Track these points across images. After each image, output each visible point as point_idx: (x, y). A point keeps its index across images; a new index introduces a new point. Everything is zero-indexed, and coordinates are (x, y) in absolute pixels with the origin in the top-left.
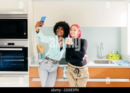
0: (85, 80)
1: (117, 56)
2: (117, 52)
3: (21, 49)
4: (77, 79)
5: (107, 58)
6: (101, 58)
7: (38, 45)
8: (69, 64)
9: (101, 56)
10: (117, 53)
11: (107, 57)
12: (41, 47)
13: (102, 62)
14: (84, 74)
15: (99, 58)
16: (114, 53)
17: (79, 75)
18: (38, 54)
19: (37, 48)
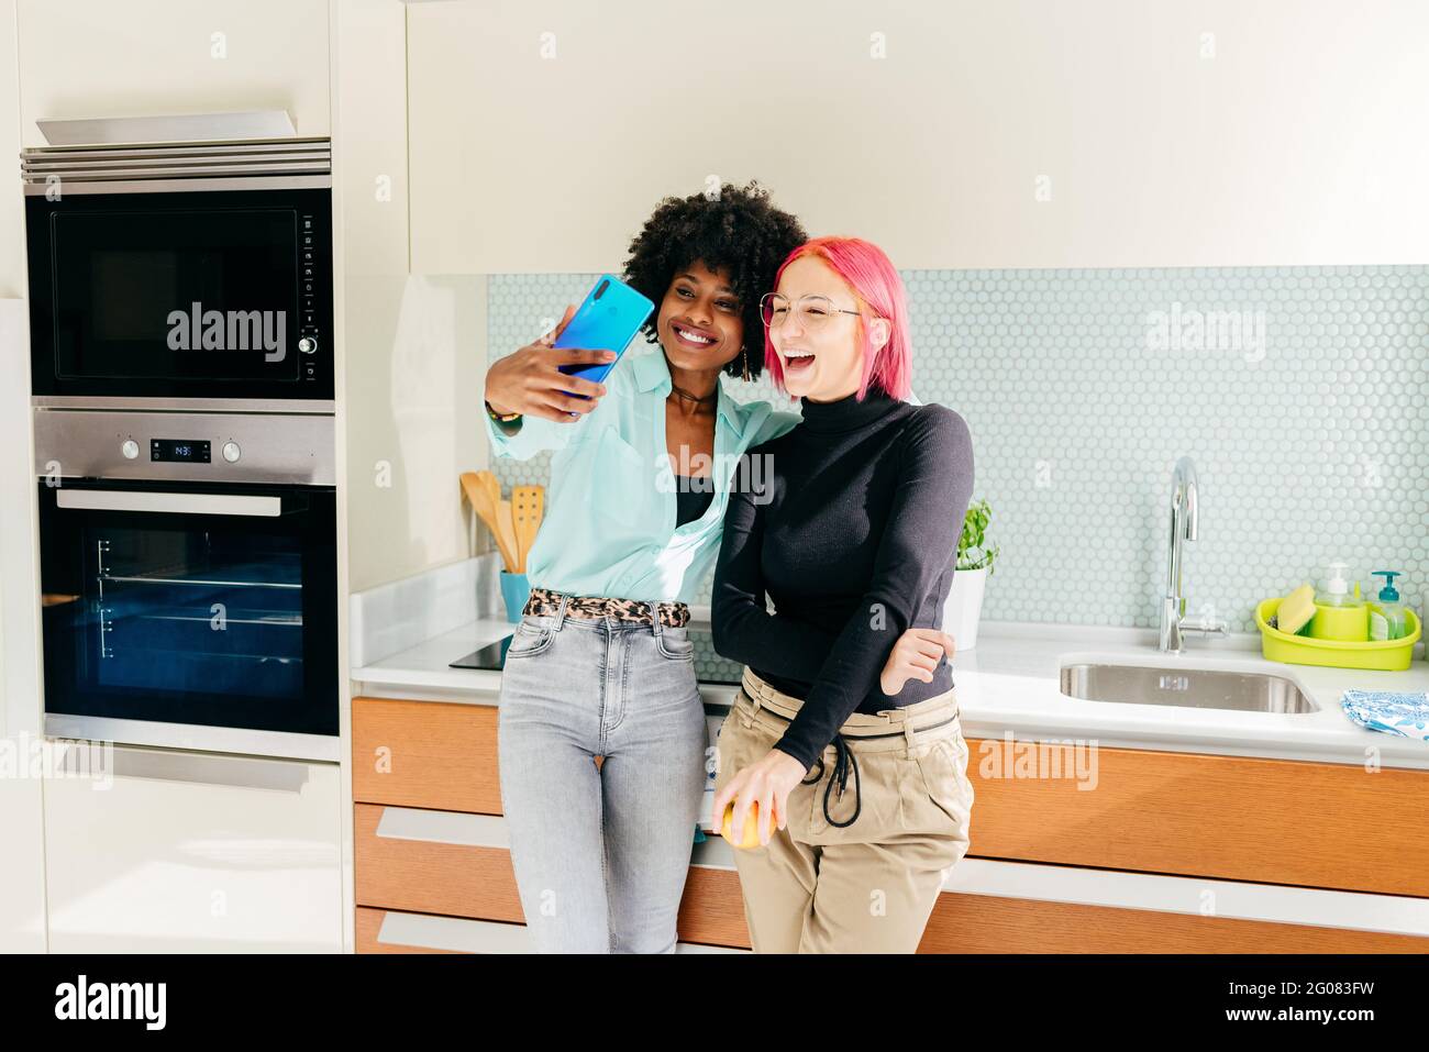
0: (908, 861)
1: (1381, 623)
2: (1382, 584)
3: (270, 507)
4: (818, 853)
5: (1258, 650)
6: (1174, 644)
7: (473, 477)
8: (749, 678)
9: (1171, 615)
10: (1389, 594)
11: (1257, 631)
12: (506, 497)
13: (1183, 685)
14: (906, 804)
15: (1154, 644)
16: (1338, 586)
17: (841, 807)
18: (475, 562)
19: (466, 503)
